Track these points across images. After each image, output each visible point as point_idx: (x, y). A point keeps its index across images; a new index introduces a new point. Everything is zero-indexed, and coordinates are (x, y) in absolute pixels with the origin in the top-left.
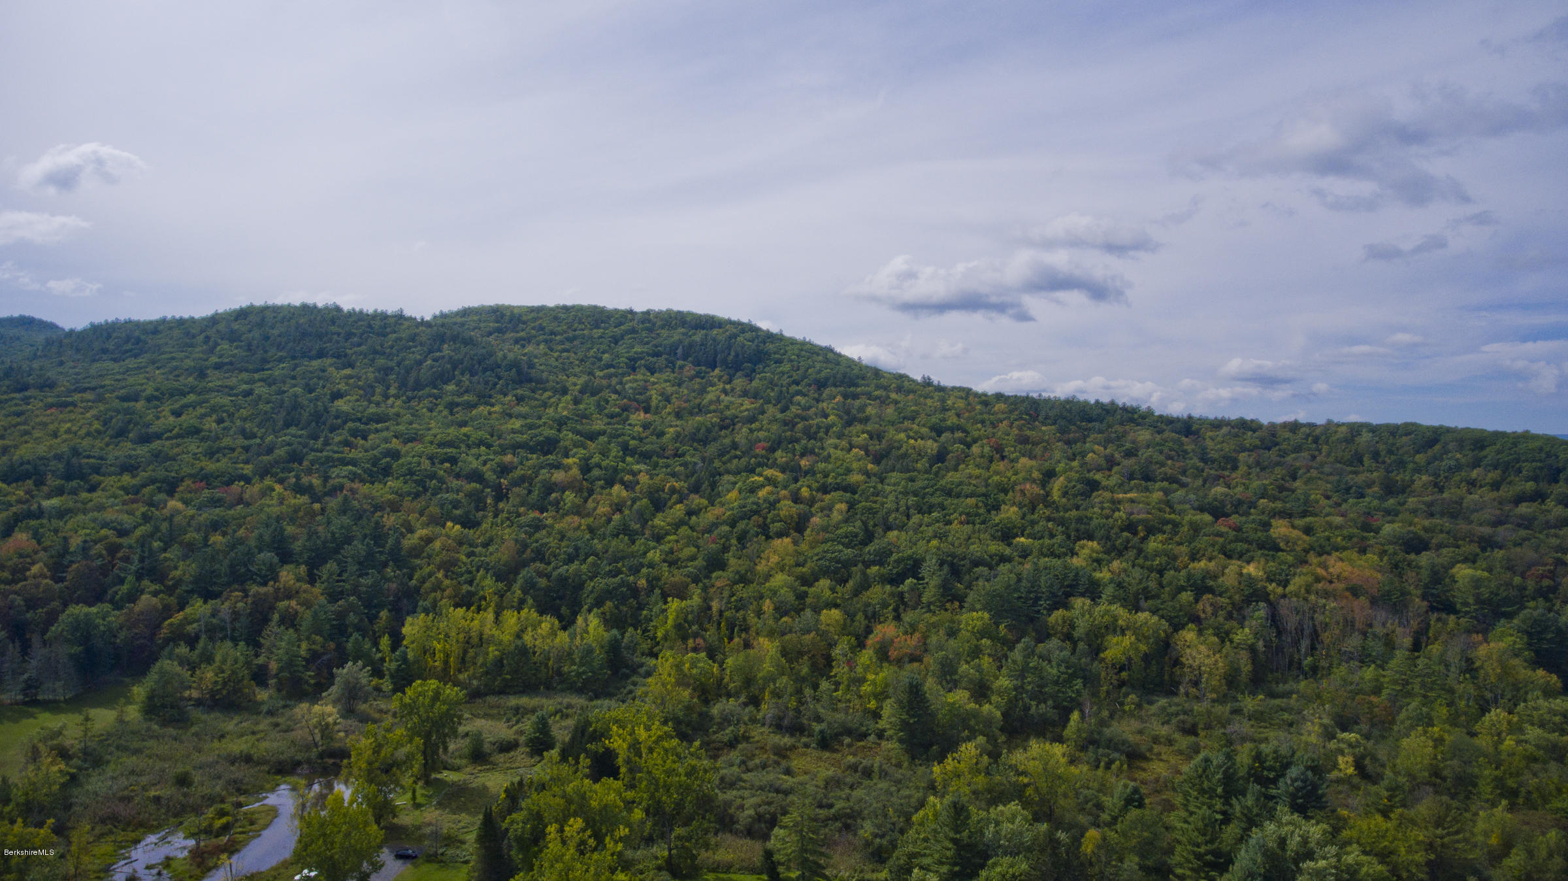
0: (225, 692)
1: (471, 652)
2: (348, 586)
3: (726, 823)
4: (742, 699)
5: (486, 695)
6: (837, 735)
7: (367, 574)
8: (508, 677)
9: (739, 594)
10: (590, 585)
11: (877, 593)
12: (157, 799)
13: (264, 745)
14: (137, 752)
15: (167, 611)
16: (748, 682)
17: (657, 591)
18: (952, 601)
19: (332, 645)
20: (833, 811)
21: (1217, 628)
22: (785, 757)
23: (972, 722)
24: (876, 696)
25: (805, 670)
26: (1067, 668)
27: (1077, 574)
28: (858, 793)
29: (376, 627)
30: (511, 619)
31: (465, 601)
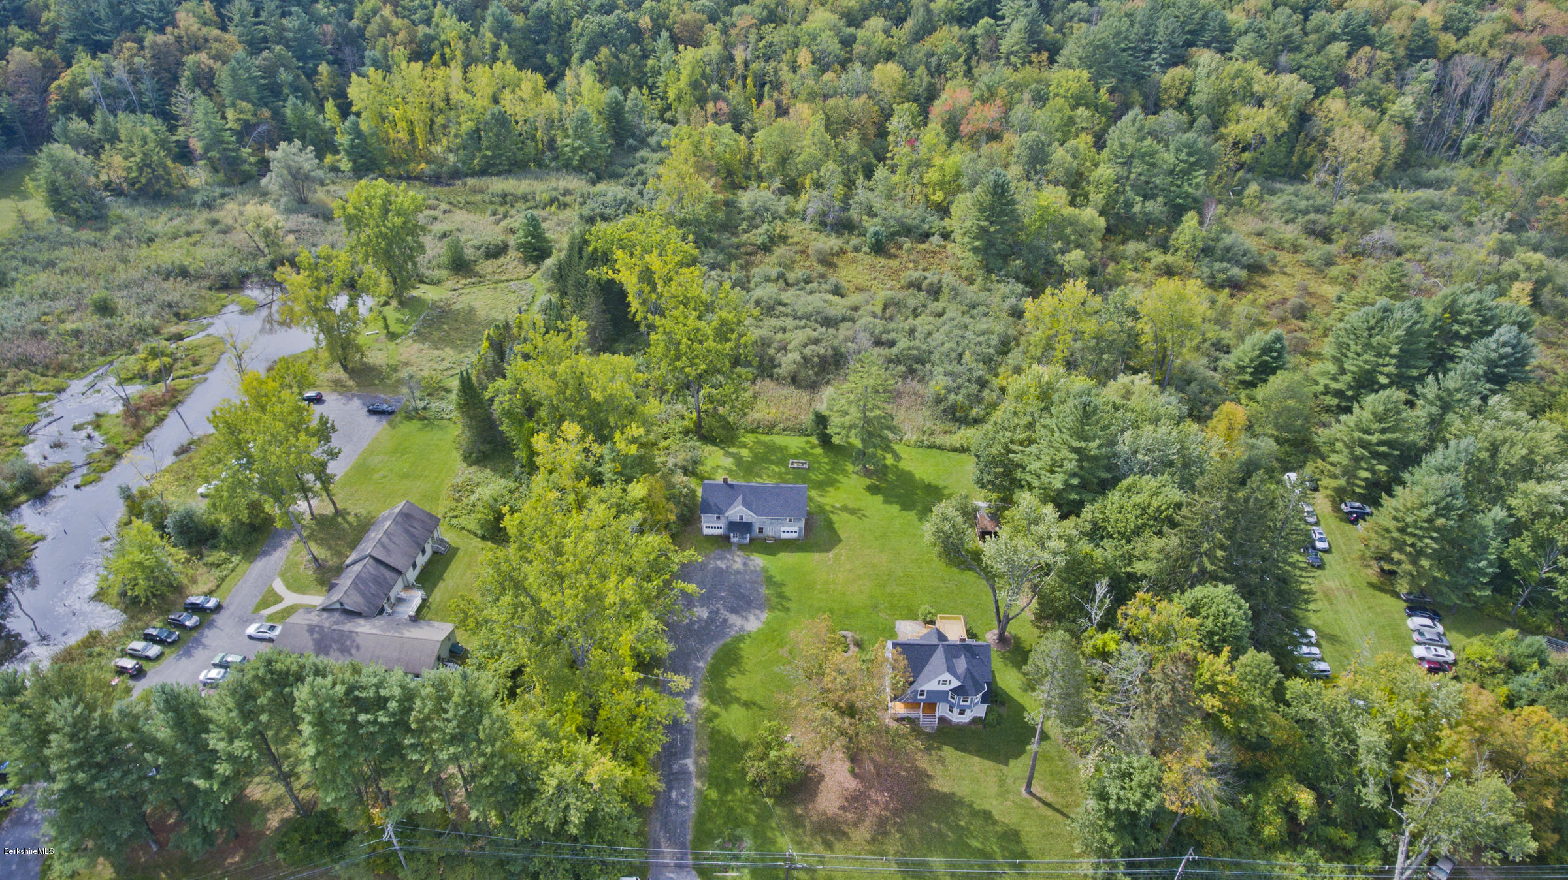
0: (143, 181)
1: (440, 120)
2: (270, 31)
3: (766, 368)
4: (777, 184)
5: (466, 175)
6: (893, 234)
7: (290, 14)
8: (489, 153)
9: (769, 39)
10: (578, 25)
11: (946, 38)
12: (76, 333)
13: (202, 252)
14: (51, 264)
15: (50, 71)
16: (784, 160)
17: (665, 34)
18: (1038, 51)
19: (266, 113)
20: (894, 350)
21: (1370, 94)
22: (831, 265)
23: (1068, 230)
24: (941, 184)
25: (853, 147)
26: (1190, 154)
27: (1205, 16)
28: (923, 322)
29: (318, 85)
30: (482, 75)
31: (421, 53)
